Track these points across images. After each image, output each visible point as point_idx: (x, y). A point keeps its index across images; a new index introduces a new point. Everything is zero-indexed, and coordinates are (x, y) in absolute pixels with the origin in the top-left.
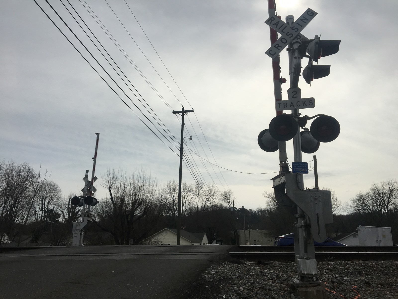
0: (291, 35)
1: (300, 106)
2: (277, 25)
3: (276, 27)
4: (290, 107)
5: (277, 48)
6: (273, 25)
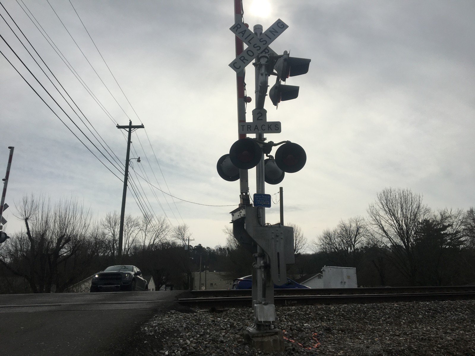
0: (258, 48)
1: (265, 129)
2: (243, 34)
3: (242, 36)
4: (254, 130)
5: (242, 61)
6: (239, 33)
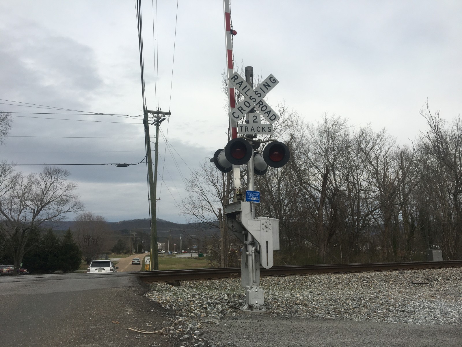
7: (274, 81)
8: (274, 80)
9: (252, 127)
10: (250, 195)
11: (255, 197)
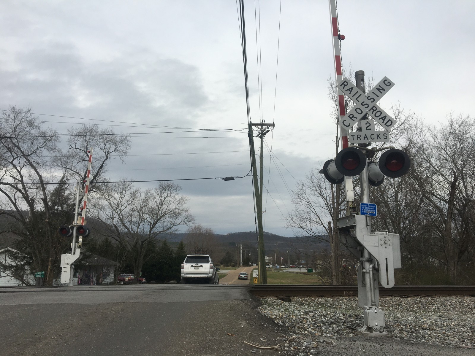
7: (389, 84)
8: (389, 82)
9: (366, 135)
10: (365, 208)
11: (371, 210)
